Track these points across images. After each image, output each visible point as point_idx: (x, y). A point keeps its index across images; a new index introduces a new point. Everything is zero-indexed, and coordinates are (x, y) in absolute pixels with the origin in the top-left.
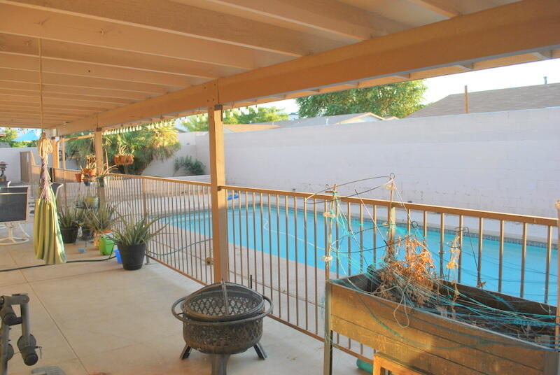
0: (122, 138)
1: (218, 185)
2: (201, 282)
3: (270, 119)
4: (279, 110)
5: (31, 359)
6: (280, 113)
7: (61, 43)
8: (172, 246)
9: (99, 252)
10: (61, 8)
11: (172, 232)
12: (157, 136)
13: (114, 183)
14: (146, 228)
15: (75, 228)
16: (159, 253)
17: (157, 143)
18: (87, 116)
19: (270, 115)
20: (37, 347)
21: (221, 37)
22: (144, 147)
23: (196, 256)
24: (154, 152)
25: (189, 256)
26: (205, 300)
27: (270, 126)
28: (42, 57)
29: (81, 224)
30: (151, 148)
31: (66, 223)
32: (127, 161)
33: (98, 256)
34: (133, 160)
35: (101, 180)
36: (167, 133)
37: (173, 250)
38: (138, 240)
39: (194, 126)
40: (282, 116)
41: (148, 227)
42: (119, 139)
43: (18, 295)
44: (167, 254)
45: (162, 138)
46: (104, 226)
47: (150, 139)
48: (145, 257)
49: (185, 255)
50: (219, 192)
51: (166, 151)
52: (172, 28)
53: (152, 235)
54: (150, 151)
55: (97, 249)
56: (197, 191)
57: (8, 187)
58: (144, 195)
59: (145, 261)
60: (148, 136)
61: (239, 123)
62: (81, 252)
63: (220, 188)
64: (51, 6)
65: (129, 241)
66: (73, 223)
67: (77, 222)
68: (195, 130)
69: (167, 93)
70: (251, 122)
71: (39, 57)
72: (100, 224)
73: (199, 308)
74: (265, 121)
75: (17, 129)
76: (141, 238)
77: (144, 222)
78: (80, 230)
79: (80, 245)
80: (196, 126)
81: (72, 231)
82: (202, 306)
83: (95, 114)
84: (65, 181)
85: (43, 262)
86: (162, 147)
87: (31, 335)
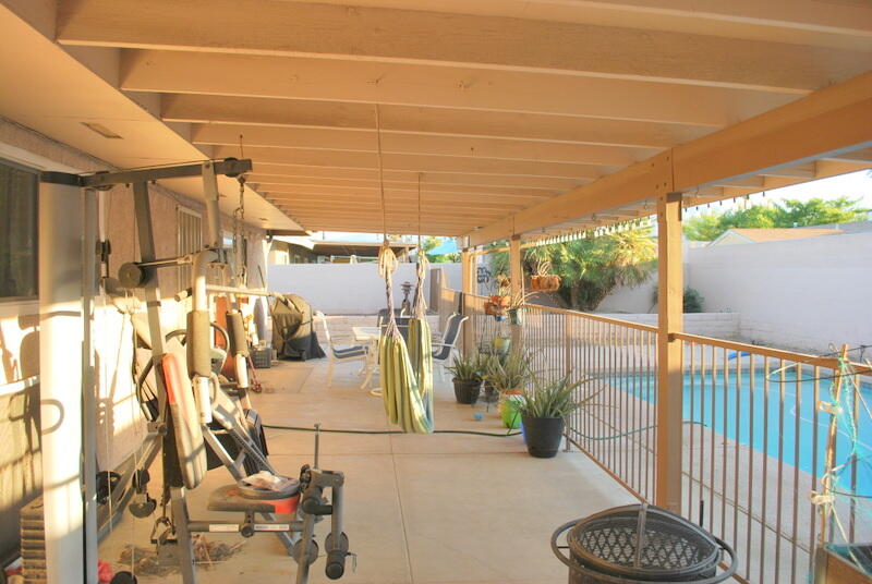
0: (569, 251)
1: (670, 332)
2: (637, 496)
3: (836, 218)
4: (852, 202)
5: (335, 571)
6: (855, 207)
7: (421, 109)
8: (618, 428)
9: (501, 423)
10: (377, 54)
11: (607, 404)
12: (622, 248)
13: (532, 320)
14: (567, 393)
15: (476, 382)
16: (591, 436)
17: (622, 260)
18: (501, 218)
19: (836, 211)
20: (349, 554)
21: (639, 72)
22: (601, 265)
23: (647, 448)
24: (617, 274)
25: (637, 446)
26: (607, 531)
27: (833, 231)
28: (381, 131)
29: (484, 377)
30: (612, 266)
31: (464, 374)
32: (550, 286)
33: (500, 427)
34: (558, 284)
35: (513, 313)
36: (638, 244)
37: (618, 434)
38: (552, 411)
39: (697, 233)
40: (858, 212)
41: (571, 391)
42: (564, 252)
43: (331, 473)
44: (603, 439)
45: (629, 252)
46: (512, 384)
47: (611, 254)
48: (564, 438)
49: (630, 442)
50: (670, 344)
51: (636, 272)
52: (553, 65)
53: (575, 406)
54: (610, 272)
55: (499, 417)
56: (639, 339)
57: (402, 316)
58: (568, 339)
59: (562, 445)
60: (608, 249)
61: (775, 227)
62: (478, 419)
63: (672, 338)
64: (363, 53)
65: (539, 411)
66: (474, 374)
67: (479, 373)
68: (700, 239)
69: (602, 177)
70: (795, 224)
71: (375, 130)
72: (507, 381)
73: (597, 543)
74: (825, 223)
75: (442, 237)
76: (557, 409)
77: (564, 383)
78: (483, 387)
79: (481, 407)
80: (700, 231)
81: (471, 386)
82: (602, 541)
83: (510, 214)
84: (475, 312)
85: (398, 427)
86: (630, 266)
87: (343, 534)
